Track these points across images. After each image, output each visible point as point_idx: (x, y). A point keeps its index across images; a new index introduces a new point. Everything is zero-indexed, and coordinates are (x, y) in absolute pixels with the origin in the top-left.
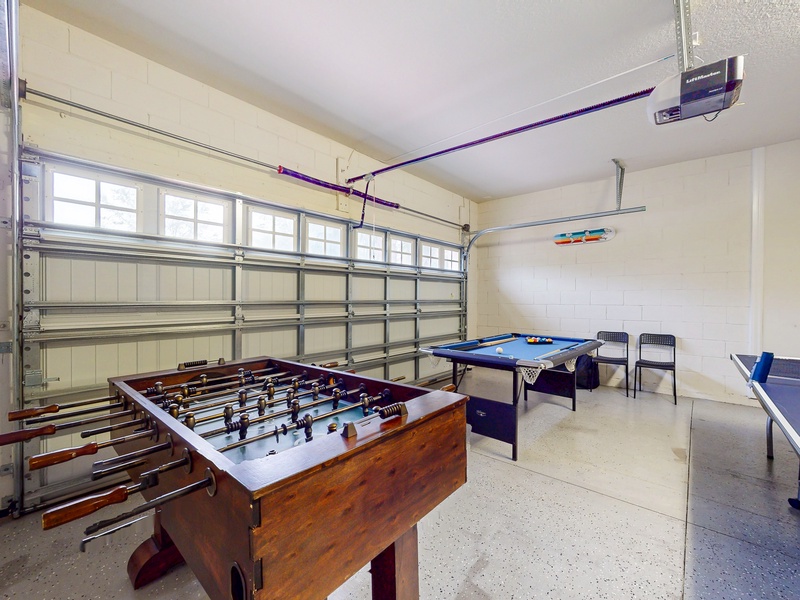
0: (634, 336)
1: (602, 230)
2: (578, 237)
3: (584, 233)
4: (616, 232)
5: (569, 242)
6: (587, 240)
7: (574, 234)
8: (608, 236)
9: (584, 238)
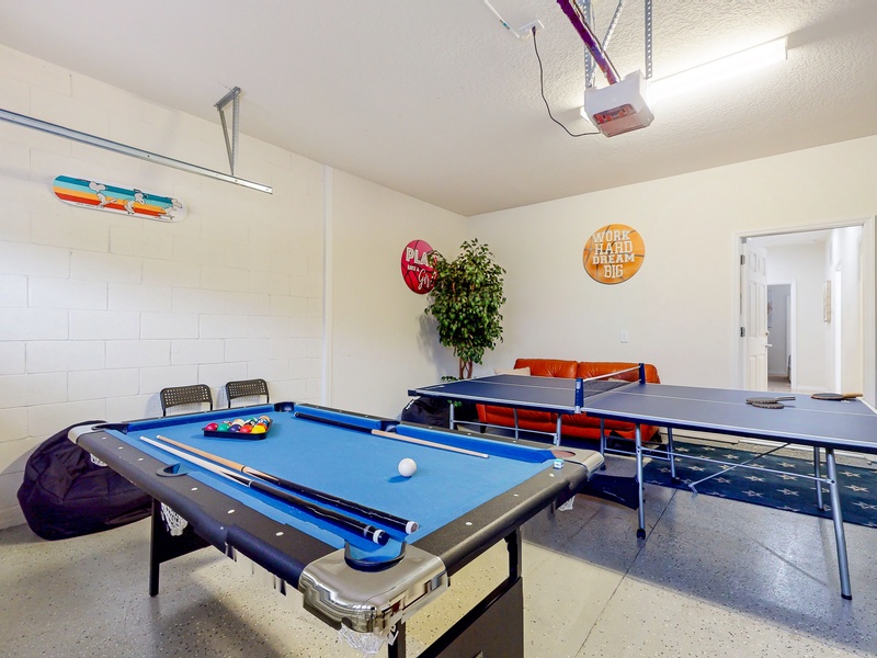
0: (217, 388)
1: (168, 201)
2: (118, 199)
3: (132, 193)
4: (189, 211)
5: (97, 203)
6: (137, 210)
7: (109, 189)
8: (177, 214)
9: (130, 205)
